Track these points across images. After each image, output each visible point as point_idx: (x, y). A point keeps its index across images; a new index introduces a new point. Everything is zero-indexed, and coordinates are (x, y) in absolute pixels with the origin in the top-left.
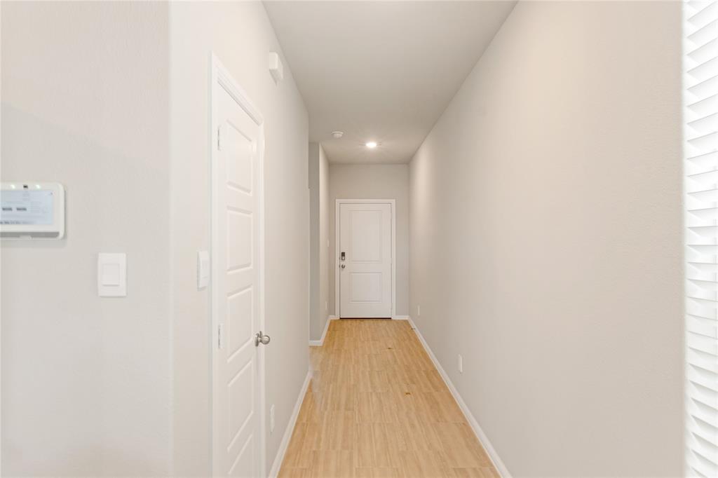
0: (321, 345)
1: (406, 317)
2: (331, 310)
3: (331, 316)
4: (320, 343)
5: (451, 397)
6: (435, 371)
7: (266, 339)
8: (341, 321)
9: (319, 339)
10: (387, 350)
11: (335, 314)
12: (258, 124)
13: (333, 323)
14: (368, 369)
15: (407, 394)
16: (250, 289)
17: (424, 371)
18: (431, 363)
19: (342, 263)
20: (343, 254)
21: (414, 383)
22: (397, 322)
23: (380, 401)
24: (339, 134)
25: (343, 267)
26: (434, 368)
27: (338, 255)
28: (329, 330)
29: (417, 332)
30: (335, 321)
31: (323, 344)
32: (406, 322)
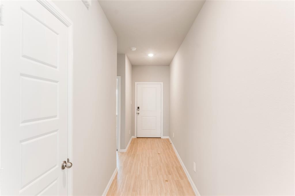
0: (126, 152)
1: (168, 137)
2: (133, 133)
3: (132, 136)
4: (125, 151)
5: (189, 183)
6: (181, 167)
7: (69, 164)
8: (137, 139)
9: (125, 149)
10: (158, 155)
11: (134, 136)
12: (67, 26)
13: (133, 140)
14: (147, 166)
15: (166, 181)
16: (55, 133)
17: (175, 167)
18: (179, 162)
19: (138, 112)
20: (138, 108)
21: (170, 174)
22: (164, 139)
23: (152, 185)
24: (134, 49)
25: (138, 114)
26: (181, 166)
27: (136, 108)
28: (131, 143)
29: (173, 145)
30: (135, 139)
31: (127, 151)
32: (168, 139)
